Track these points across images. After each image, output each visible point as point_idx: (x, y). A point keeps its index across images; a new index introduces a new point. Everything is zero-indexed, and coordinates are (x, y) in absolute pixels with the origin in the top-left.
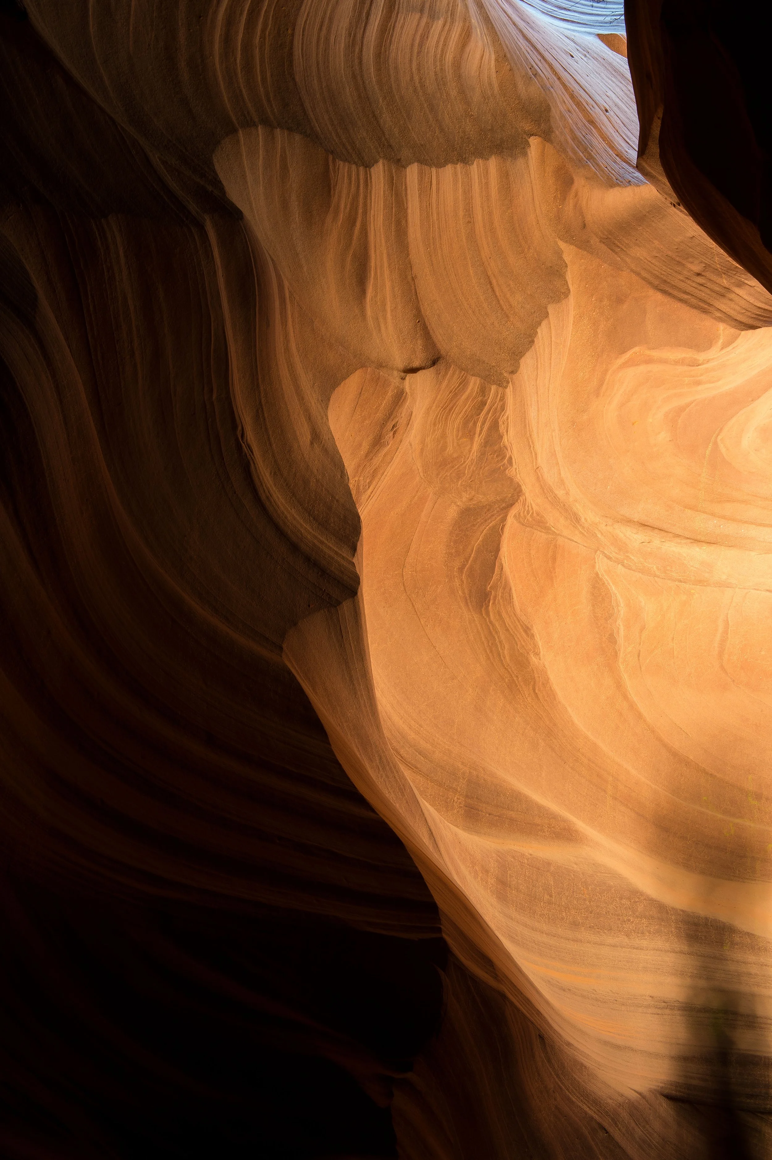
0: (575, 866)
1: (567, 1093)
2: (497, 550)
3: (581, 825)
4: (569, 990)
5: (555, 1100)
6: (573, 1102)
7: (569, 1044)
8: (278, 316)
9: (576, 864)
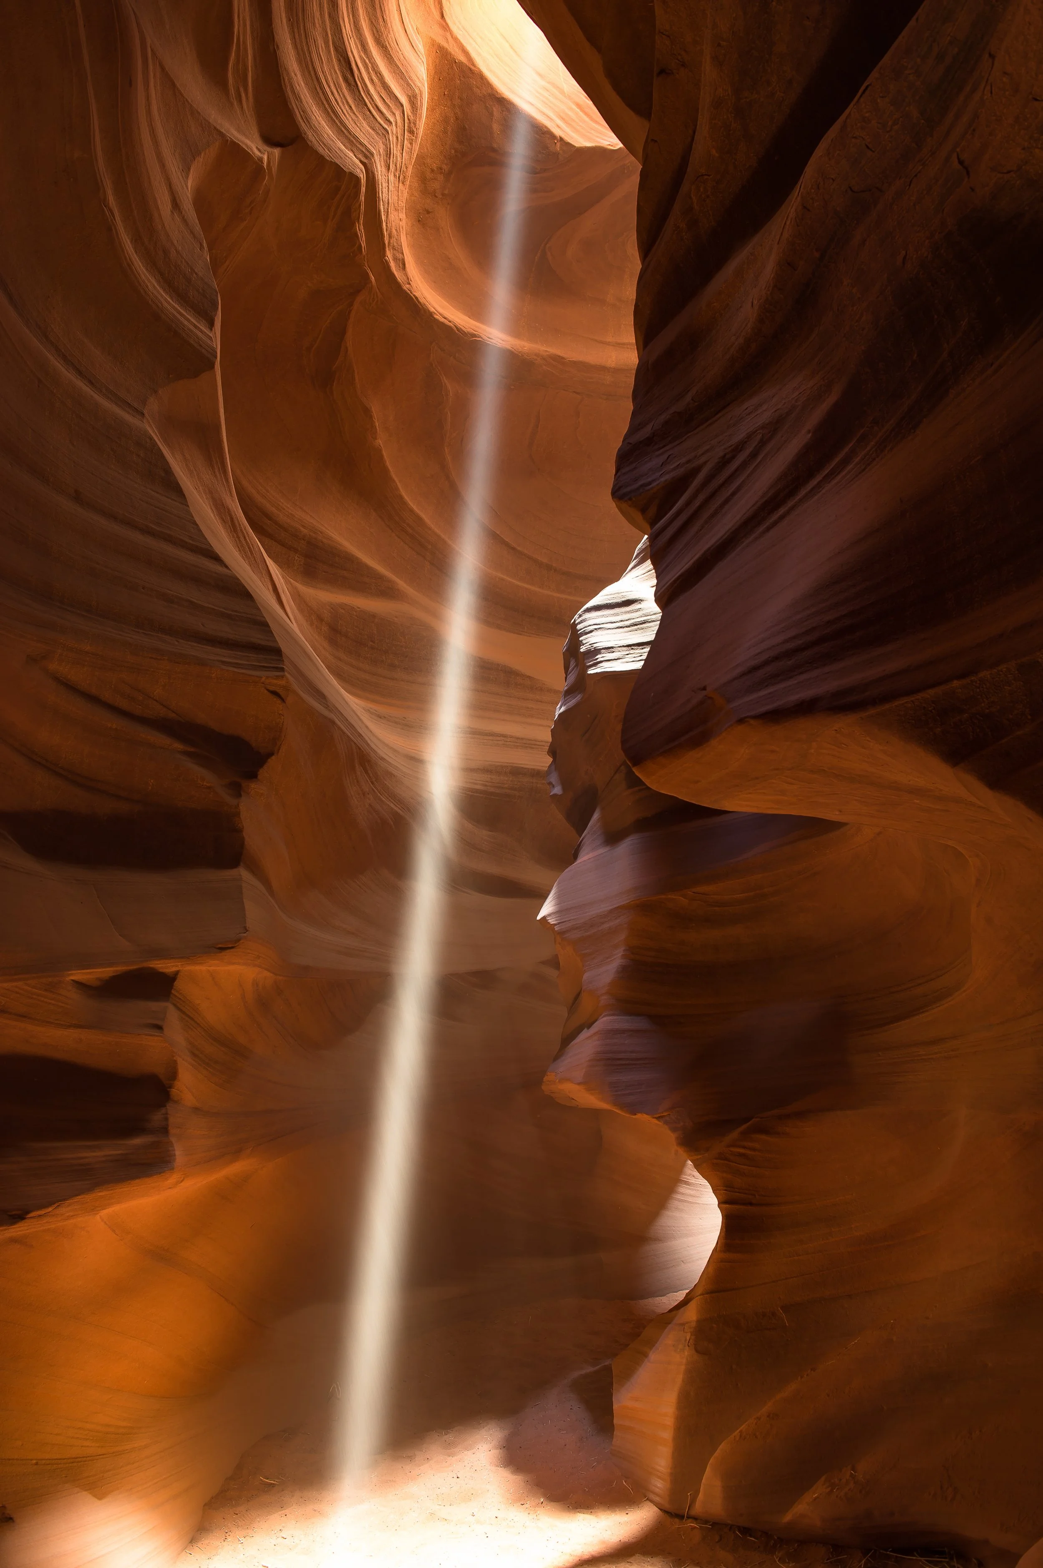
0: (396, 619)
1: (379, 795)
2: (344, 332)
3: (402, 584)
4: (385, 717)
5: (369, 800)
6: (382, 801)
7: (382, 759)
8: (140, 76)
9: (396, 617)
